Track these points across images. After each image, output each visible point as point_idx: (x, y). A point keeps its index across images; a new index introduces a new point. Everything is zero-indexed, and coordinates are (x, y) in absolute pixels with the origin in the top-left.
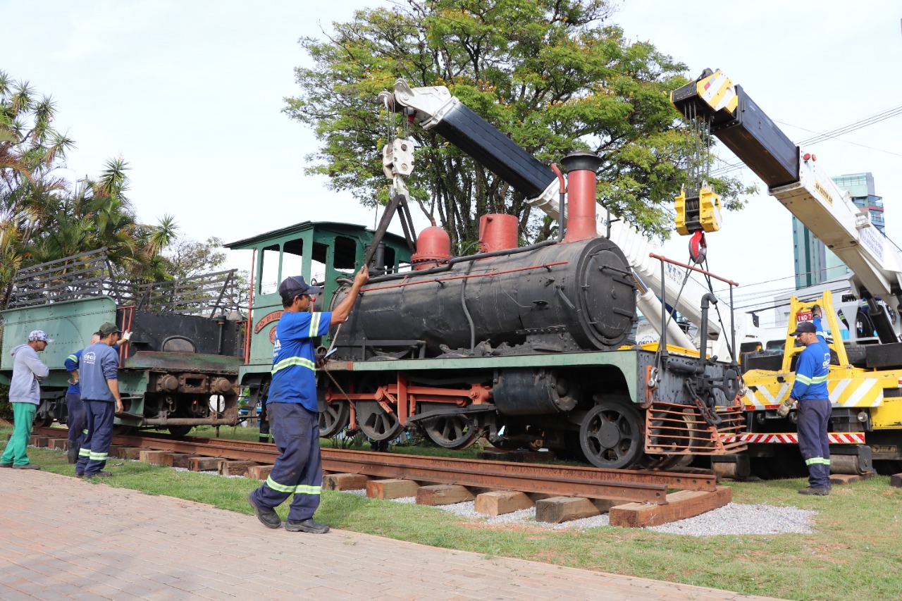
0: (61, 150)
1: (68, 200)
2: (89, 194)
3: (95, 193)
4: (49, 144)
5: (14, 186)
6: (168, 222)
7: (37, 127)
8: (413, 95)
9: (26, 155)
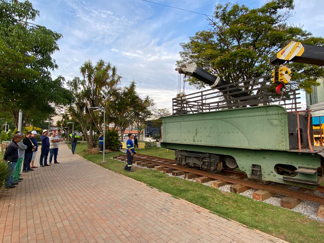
0: (119, 79)
1: (122, 93)
2: (126, 91)
3: (128, 91)
4: (116, 79)
5: (108, 90)
6: (148, 97)
7: (113, 74)
8: (186, 68)
9: (111, 82)
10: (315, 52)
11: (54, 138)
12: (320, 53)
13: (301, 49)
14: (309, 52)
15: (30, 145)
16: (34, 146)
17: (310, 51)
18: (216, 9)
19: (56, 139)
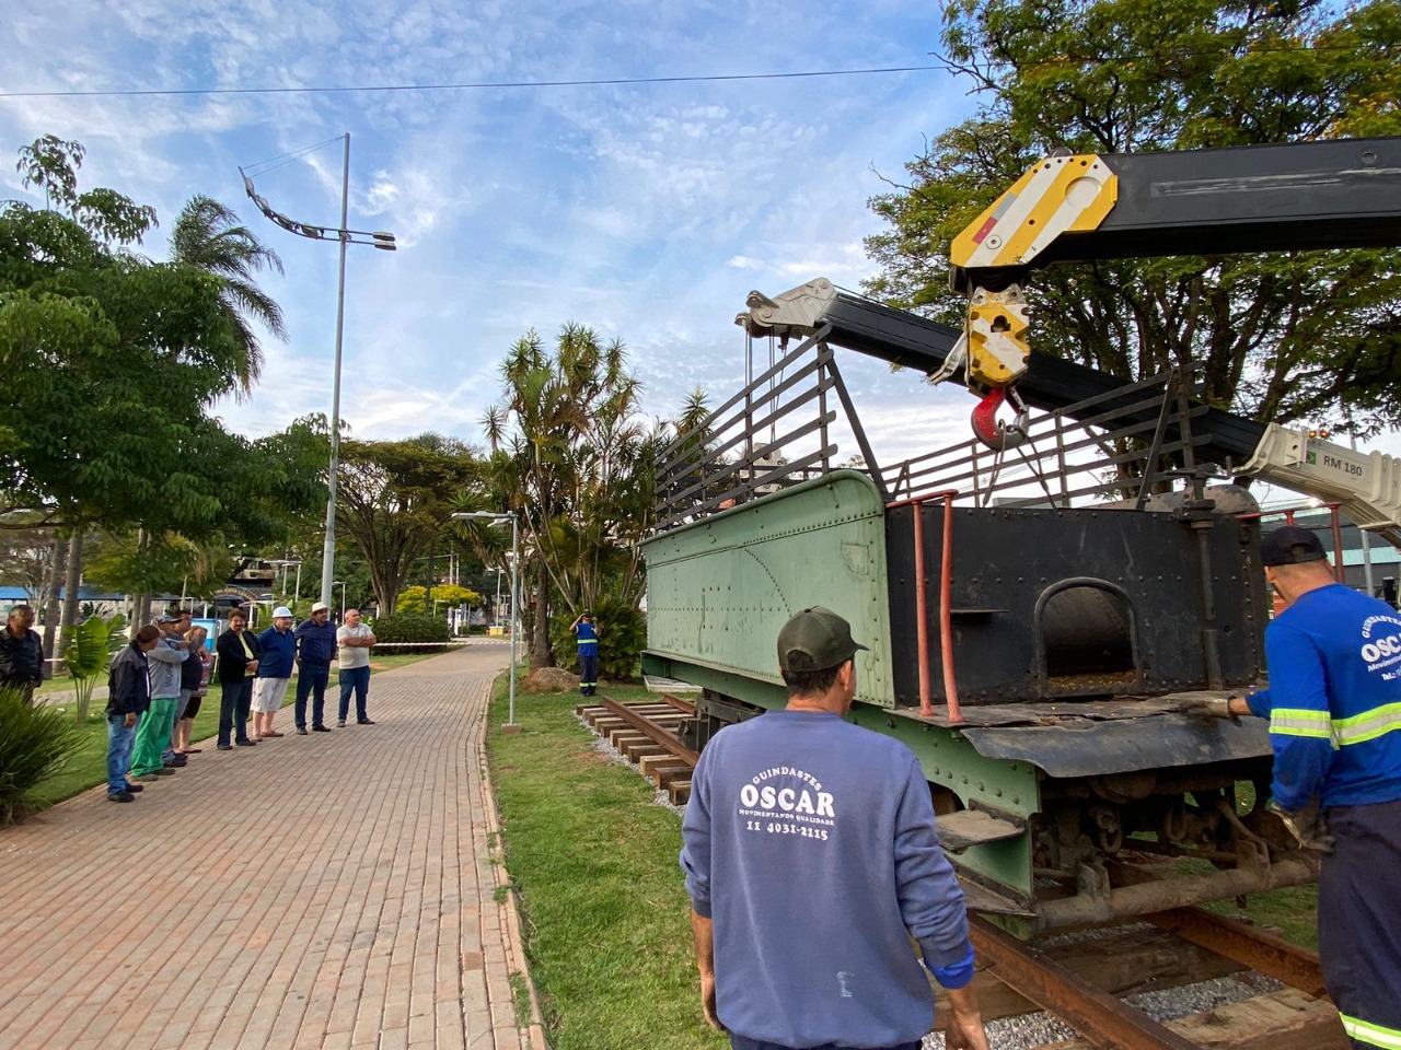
0: (632, 393)
7: (610, 374)
8: (775, 306)
10: (1195, 186)
11: (354, 632)
12: (1234, 183)
13: (1100, 189)
14: (1155, 193)
15: (237, 655)
16: (250, 660)
17: (1162, 189)
18: (945, 18)
19: (361, 634)
